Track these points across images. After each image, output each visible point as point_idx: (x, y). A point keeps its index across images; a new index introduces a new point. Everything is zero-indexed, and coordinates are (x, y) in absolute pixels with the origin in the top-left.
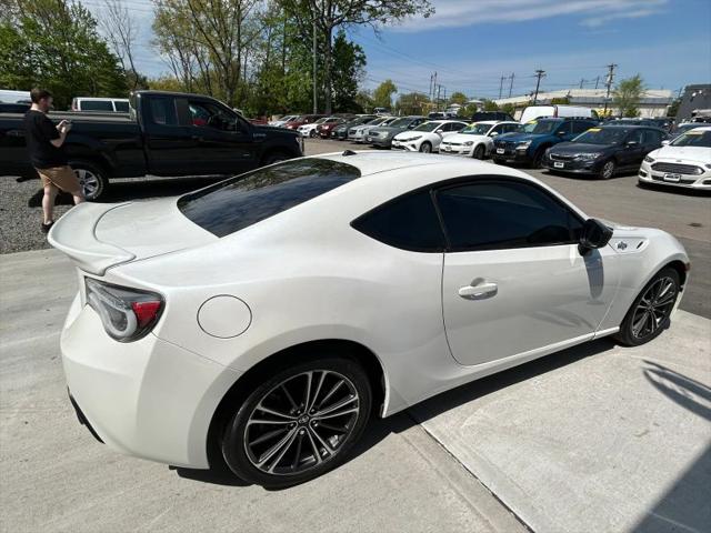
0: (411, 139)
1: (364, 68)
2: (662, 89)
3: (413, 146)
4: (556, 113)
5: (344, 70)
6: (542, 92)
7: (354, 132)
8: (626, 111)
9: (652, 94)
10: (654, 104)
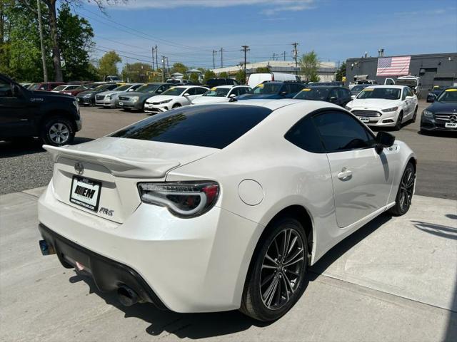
0: (163, 102)
1: (93, 39)
2: (329, 61)
3: (166, 108)
4: (273, 78)
5: (73, 40)
6: (248, 63)
7: (102, 98)
8: (310, 77)
9: (325, 64)
10: (326, 72)
